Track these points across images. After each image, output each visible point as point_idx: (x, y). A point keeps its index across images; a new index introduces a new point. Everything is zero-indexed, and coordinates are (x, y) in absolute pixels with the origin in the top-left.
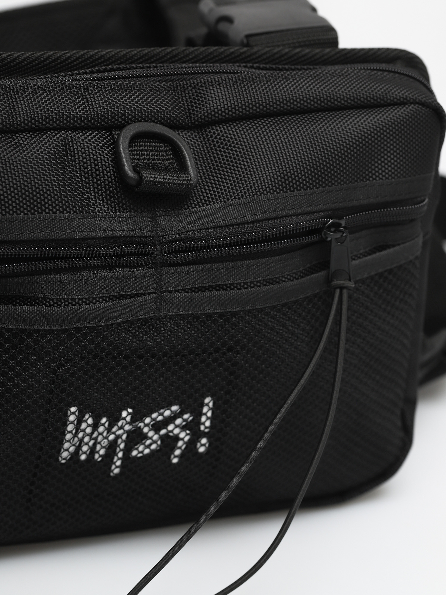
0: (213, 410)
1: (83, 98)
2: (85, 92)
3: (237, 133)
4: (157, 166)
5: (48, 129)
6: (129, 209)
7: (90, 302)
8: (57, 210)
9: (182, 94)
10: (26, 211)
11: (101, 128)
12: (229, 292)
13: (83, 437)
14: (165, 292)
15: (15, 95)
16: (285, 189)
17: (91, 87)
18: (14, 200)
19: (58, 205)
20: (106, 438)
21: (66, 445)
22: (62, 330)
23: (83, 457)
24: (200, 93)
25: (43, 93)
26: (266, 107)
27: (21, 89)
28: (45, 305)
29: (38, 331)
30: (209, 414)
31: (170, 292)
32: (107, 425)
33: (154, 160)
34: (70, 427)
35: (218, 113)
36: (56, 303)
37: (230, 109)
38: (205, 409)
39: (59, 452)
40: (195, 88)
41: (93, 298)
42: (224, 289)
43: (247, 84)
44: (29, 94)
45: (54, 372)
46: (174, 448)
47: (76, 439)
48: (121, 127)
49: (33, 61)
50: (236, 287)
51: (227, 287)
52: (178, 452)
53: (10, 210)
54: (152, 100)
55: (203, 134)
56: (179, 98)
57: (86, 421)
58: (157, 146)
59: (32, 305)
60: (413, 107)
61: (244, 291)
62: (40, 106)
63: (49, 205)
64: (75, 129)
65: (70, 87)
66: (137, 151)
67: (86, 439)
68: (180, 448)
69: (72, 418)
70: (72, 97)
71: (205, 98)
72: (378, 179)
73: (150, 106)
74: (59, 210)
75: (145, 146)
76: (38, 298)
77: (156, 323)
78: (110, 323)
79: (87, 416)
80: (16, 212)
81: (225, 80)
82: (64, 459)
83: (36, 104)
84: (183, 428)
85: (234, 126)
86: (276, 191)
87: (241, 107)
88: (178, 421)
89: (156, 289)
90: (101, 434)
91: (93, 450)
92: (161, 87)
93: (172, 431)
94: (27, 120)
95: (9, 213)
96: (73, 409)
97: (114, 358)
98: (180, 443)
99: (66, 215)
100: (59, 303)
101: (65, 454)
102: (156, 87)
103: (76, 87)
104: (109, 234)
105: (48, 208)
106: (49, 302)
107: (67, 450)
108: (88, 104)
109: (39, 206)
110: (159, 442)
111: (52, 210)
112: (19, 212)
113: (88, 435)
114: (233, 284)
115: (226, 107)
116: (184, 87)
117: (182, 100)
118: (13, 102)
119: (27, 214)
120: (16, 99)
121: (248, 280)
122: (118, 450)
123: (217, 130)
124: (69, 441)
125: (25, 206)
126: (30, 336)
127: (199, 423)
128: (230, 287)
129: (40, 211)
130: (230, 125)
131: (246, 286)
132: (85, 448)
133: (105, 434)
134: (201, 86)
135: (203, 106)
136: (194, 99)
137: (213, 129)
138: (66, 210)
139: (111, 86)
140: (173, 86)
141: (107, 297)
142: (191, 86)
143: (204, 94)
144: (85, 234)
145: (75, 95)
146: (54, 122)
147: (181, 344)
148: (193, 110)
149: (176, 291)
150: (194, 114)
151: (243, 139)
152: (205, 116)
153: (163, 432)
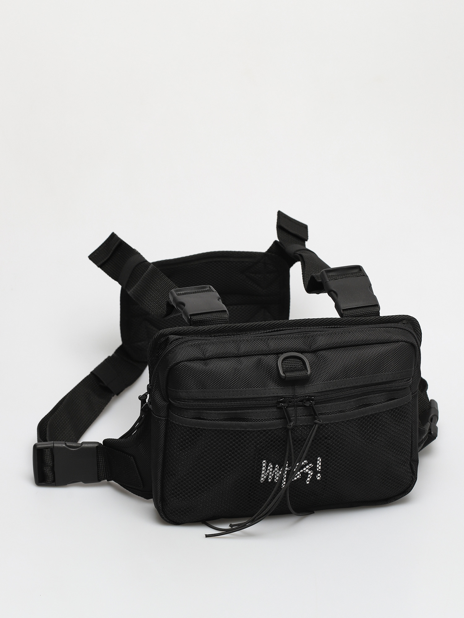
0: (322, 462)
1: (266, 343)
2: (267, 340)
3: (329, 354)
4: (296, 368)
5: (253, 355)
6: (281, 385)
7: (269, 420)
8: (255, 387)
9: (307, 339)
10: (243, 387)
11: (274, 354)
12: (324, 416)
13: (269, 472)
14: (298, 416)
15: (240, 343)
16: (346, 377)
17: (270, 338)
18: (238, 383)
19: (256, 385)
20: (279, 473)
21: (263, 476)
22: (258, 431)
23: (270, 480)
24: (315, 339)
25: (251, 342)
26: (340, 344)
27: (242, 340)
28: (251, 421)
29: (249, 431)
30: (320, 464)
31: (301, 416)
32: (278, 468)
33: (294, 365)
34: (263, 468)
35: (321, 346)
36: (256, 421)
37: (326, 345)
38: (318, 462)
39: (260, 478)
40: (313, 336)
41: (270, 419)
42: (322, 415)
43: (333, 335)
44: (245, 342)
45: (256, 447)
46: (307, 477)
47: (266, 473)
48: (282, 353)
49: (250, 326)
50: (327, 414)
51: (323, 414)
52: (308, 479)
53: (237, 387)
54: (294, 342)
55: (315, 354)
56: (306, 341)
57: (270, 466)
58: (296, 360)
59: (246, 421)
60: (401, 343)
61: (330, 415)
62: (249, 346)
63: (252, 385)
64: (264, 355)
65: (261, 339)
66: (288, 362)
67: (270, 473)
68: (309, 477)
69: (264, 465)
70: (262, 342)
71: (316, 341)
72: (386, 372)
73: (294, 345)
74: (256, 387)
75: (291, 360)
76: (249, 419)
77: (295, 428)
78: (277, 428)
79: (270, 464)
80: (239, 388)
81: (325, 334)
82: (262, 481)
83: (248, 346)
84: (310, 470)
85: (328, 351)
86: (340, 378)
87: (331, 344)
88: (307, 467)
89: (295, 415)
90: (276, 471)
91: (273, 478)
92: (299, 337)
93: (305, 471)
94: (247, 352)
95: (236, 388)
96: (264, 461)
97: (279, 441)
98: (309, 476)
99: (258, 389)
100: (257, 421)
101: (262, 479)
102: (296, 337)
103: (264, 339)
104: (276, 395)
105: (252, 386)
106: (253, 420)
107: (263, 477)
108: (269, 345)
109: (248, 385)
110: (300, 475)
111: (253, 387)
112: (240, 388)
113: (271, 471)
114: (325, 413)
115: (324, 344)
116: (308, 336)
117: (308, 341)
118: (239, 345)
119: (243, 388)
120: (240, 344)
121: (332, 411)
122: (284, 478)
123: (321, 353)
124: (263, 474)
125: (243, 386)
126: (246, 433)
127: (316, 468)
128: (324, 414)
129: (248, 387)
130: (326, 351)
131: (331, 413)
132: (270, 477)
133: (278, 471)
134: (315, 336)
135: (315, 344)
136: (312, 341)
137: (320, 352)
138: (258, 386)
139: (278, 338)
140: (304, 336)
141: (275, 418)
142: (311, 336)
143: (316, 339)
144: (266, 395)
145: (263, 342)
146: (255, 352)
147: (306, 436)
148: (312, 345)
149: (303, 416)
150: (312, 347)
151: (331, 356)
152: (316, 348)
153: (302, 471)
